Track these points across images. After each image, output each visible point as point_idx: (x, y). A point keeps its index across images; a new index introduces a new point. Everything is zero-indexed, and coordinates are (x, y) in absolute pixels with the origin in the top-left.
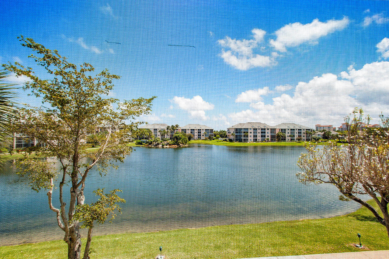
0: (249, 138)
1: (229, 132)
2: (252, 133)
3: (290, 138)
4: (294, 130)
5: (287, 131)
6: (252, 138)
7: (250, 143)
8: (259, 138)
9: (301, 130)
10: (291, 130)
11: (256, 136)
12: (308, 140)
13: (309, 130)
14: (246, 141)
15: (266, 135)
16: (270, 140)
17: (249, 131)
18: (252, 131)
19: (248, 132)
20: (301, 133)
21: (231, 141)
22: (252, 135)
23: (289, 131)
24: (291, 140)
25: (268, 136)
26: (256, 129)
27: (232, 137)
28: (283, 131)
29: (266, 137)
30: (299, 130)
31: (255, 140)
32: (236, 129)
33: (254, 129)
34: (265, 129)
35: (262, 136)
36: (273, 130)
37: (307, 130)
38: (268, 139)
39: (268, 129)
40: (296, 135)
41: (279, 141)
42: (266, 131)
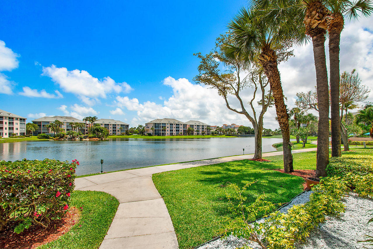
0: (167, 132)
1: (147, 127)
2: (169, 127)
3: (196, 133)
4: (199, 126)
5: (194, 127)
6: (169, 132)
7: (167, 136)
8: (174, 132)
9: (204, 126)
10: (197, 126)
11: (172, 130)
12: (208, 134)
13: (209, 126)
14: (163, 134)
15: (180, 129)
16: (182, 134)
17: (167, 126)
18: (169, 126)
19: (165, 127)
20: (203, 128)
21: (150, 135)
22: (169, 129)
23: (196, 127)
24: (197, 134)
25: (181, 131)
26: (172, 124)
27: (151, 131)
28: (192, 126)
29: (180, 132)
30: (202, 126)
31: (172, 134)
32: (155, 124)
33: (170, 124)
34: (179, 125)
35: (177, 131)
36: (185, 125)
37: (207, 126)
38: (181, 133)
39: (181, 125)
40: (201, 130)
41: (189, 135)
42: (180, 126)
